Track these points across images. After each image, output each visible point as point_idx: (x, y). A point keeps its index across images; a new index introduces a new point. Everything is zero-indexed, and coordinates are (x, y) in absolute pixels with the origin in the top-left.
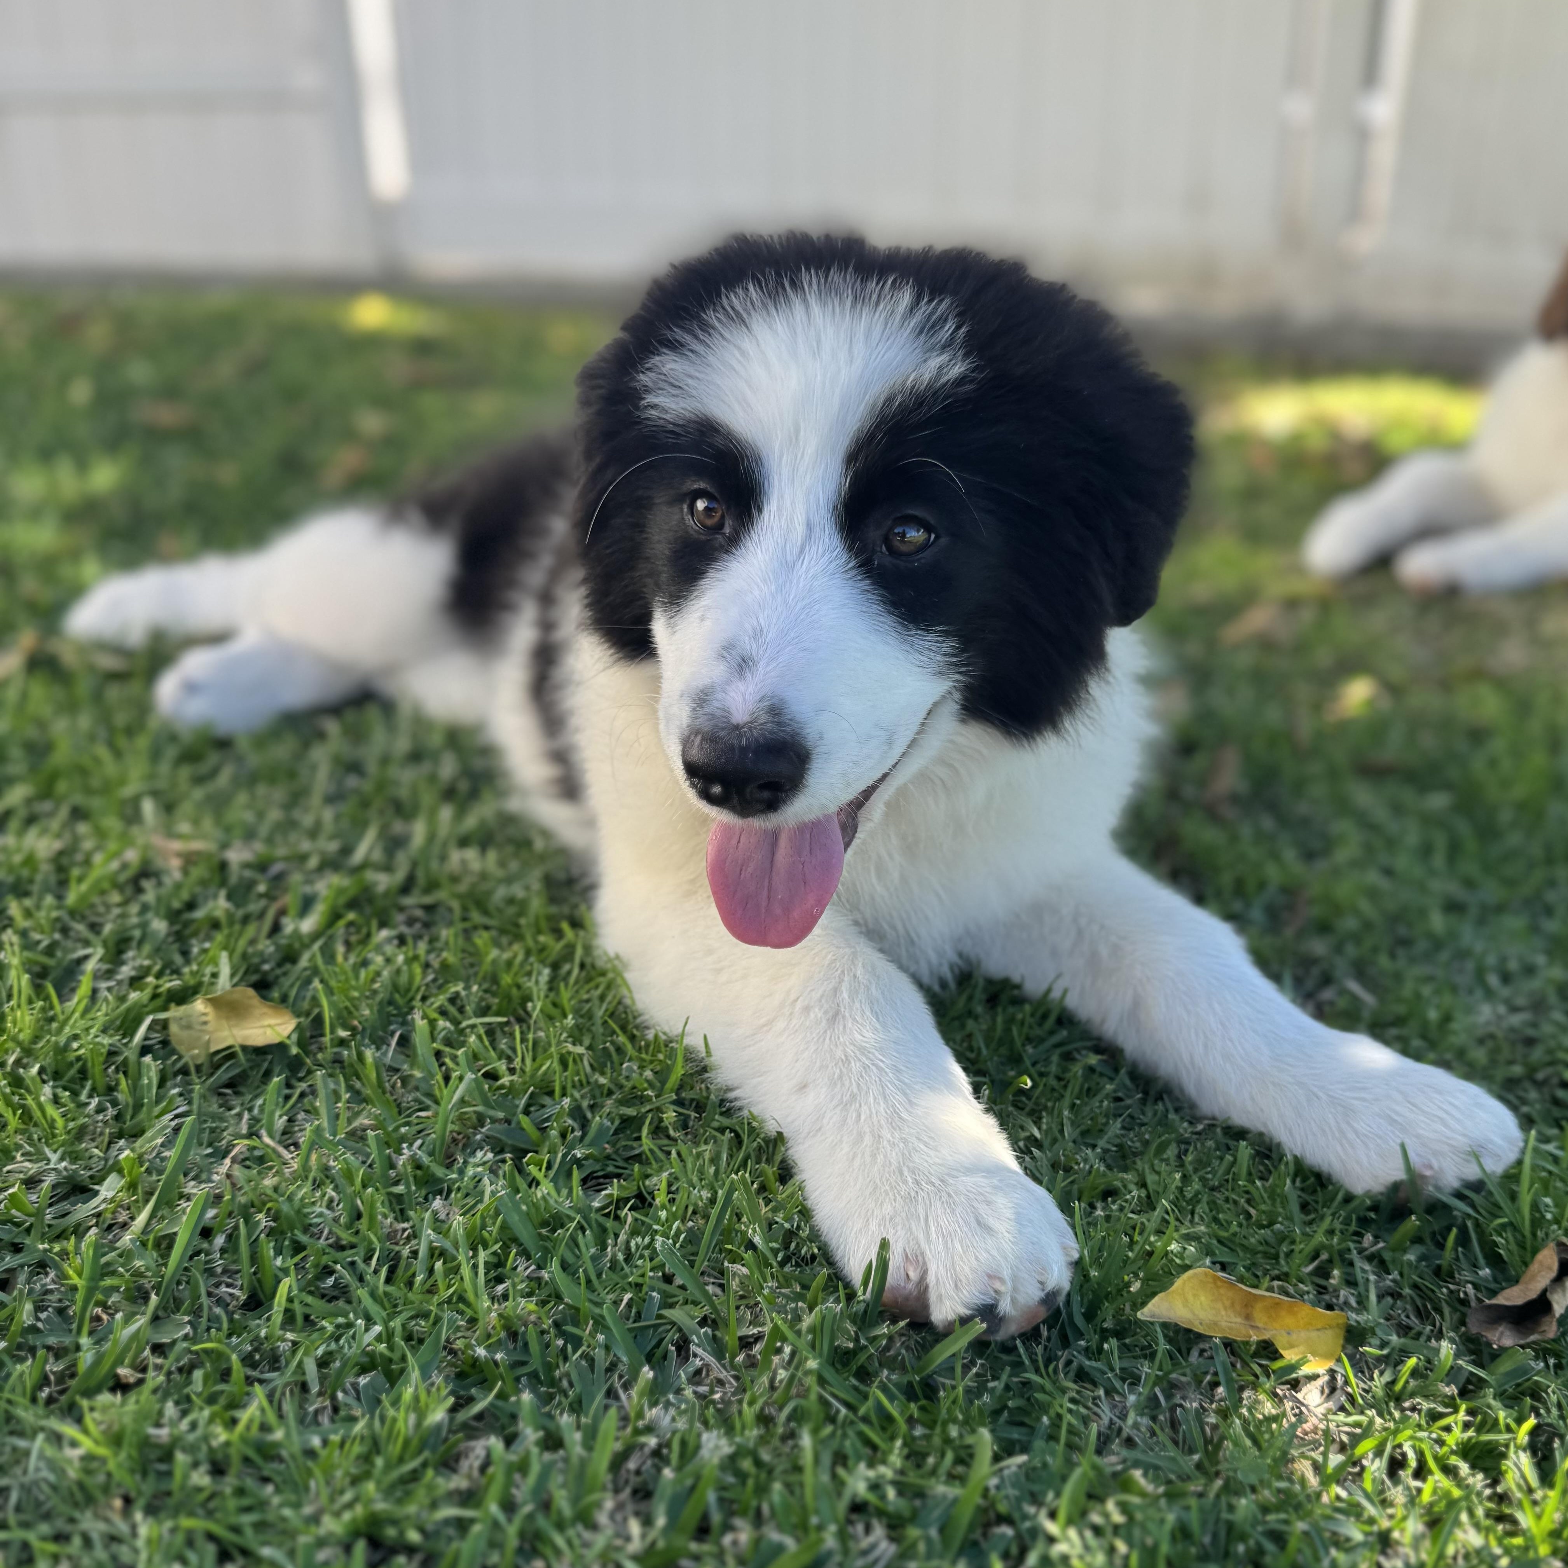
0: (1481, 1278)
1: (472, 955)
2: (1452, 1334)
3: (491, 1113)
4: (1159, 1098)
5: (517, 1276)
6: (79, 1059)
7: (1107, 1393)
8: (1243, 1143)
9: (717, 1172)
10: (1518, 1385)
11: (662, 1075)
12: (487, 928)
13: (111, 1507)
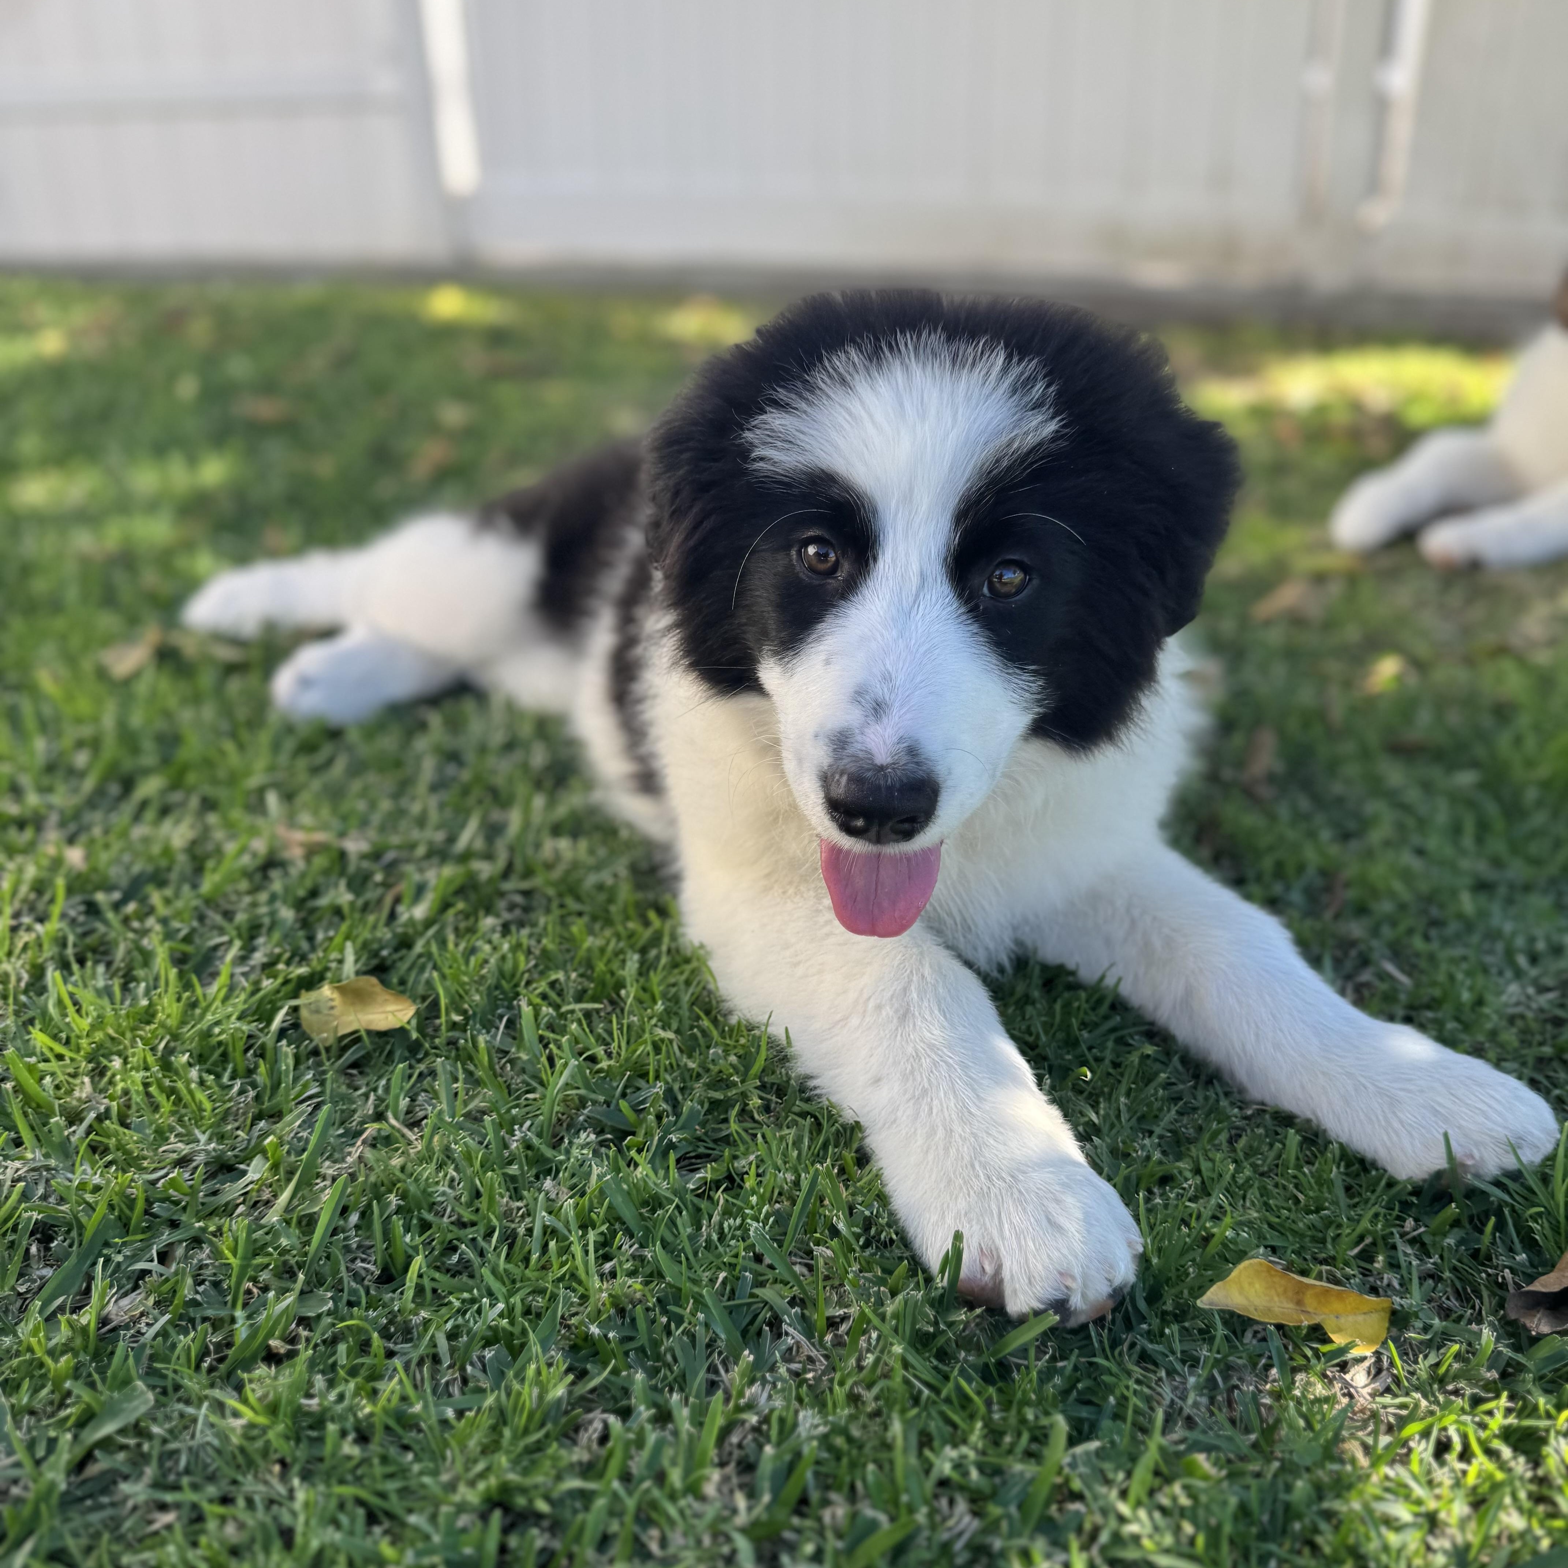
0: (1519, 1263)
1: (568, 942)
2: (1491, 1318)
3: (593, 1096)
4: (1209, 1082)
5: (623, 1255)
6: (220, 1043)
7: (1169, 1374)
8: (1292, 1131)
9: (799, 1155)
10: (1556, 1370)
11: (746, 1059)
12: (580, 914)
13: (270, 1472)
